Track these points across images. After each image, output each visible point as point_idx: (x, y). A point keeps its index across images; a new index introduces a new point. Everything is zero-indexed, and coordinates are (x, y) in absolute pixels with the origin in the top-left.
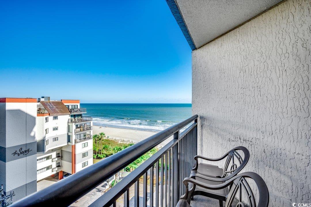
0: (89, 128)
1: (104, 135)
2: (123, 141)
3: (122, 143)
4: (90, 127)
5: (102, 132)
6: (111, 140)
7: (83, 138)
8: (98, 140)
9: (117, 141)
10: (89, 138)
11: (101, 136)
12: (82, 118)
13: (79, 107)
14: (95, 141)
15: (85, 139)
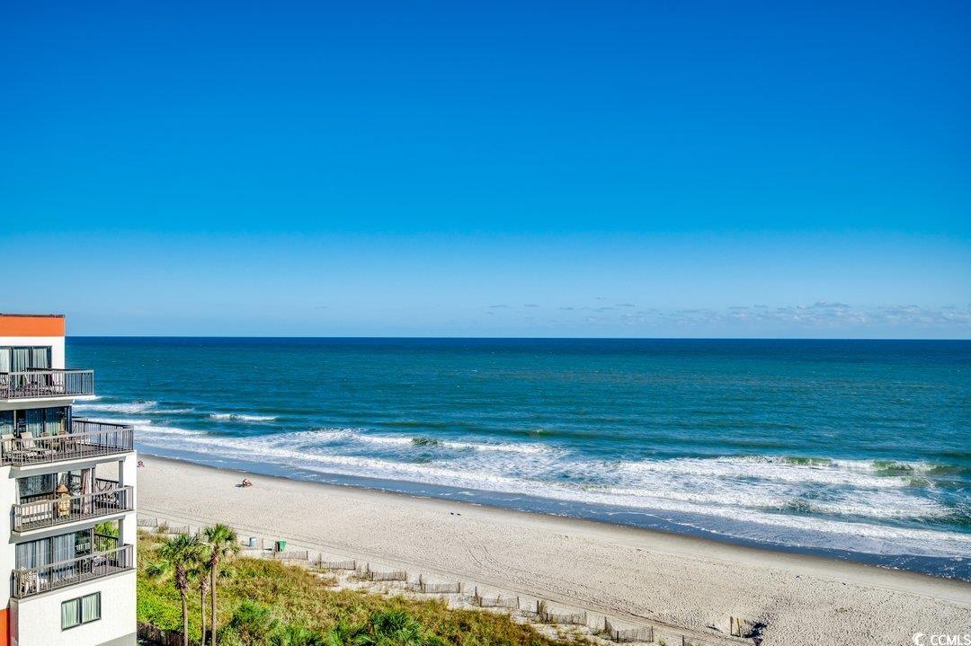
0: (114, 500)
1: (230, 539)
2: (369, 576)
3: (354, 586)
4: (115, 488)
5: (223, 521)
6: (294, 569)
7: (71, 561)
8: (195, 572)
9: (330, 575)
10: (115, 564)
11: (213, 545)
12: (67, 435)
13: (59, 361)
14: (177, 577)
15: (83, 568)
